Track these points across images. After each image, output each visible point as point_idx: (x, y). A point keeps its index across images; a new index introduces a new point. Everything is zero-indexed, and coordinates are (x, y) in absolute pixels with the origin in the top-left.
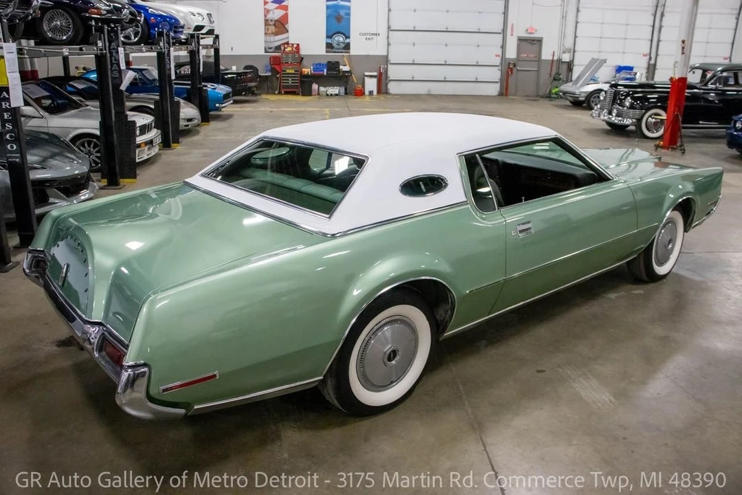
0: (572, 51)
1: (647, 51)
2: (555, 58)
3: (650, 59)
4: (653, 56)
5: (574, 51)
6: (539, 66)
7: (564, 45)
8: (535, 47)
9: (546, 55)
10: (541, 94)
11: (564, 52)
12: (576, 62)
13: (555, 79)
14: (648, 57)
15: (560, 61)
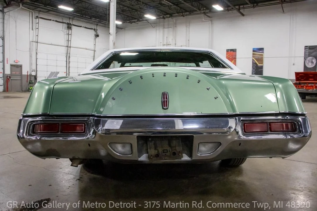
0: (36, 71)
1: (66, 71)
2: (29, 74)
3: (67, 74)
4: (68, 73)
5: (37, 71)
6: (21, 78)
7: (32, 69)
8: (19, 69)
9: (24, 73)
10: (24, 90)
11: (32, 71)
12: (38, 76)
13: (30, 83)
14: (66, 73)
15: (31, 75)
